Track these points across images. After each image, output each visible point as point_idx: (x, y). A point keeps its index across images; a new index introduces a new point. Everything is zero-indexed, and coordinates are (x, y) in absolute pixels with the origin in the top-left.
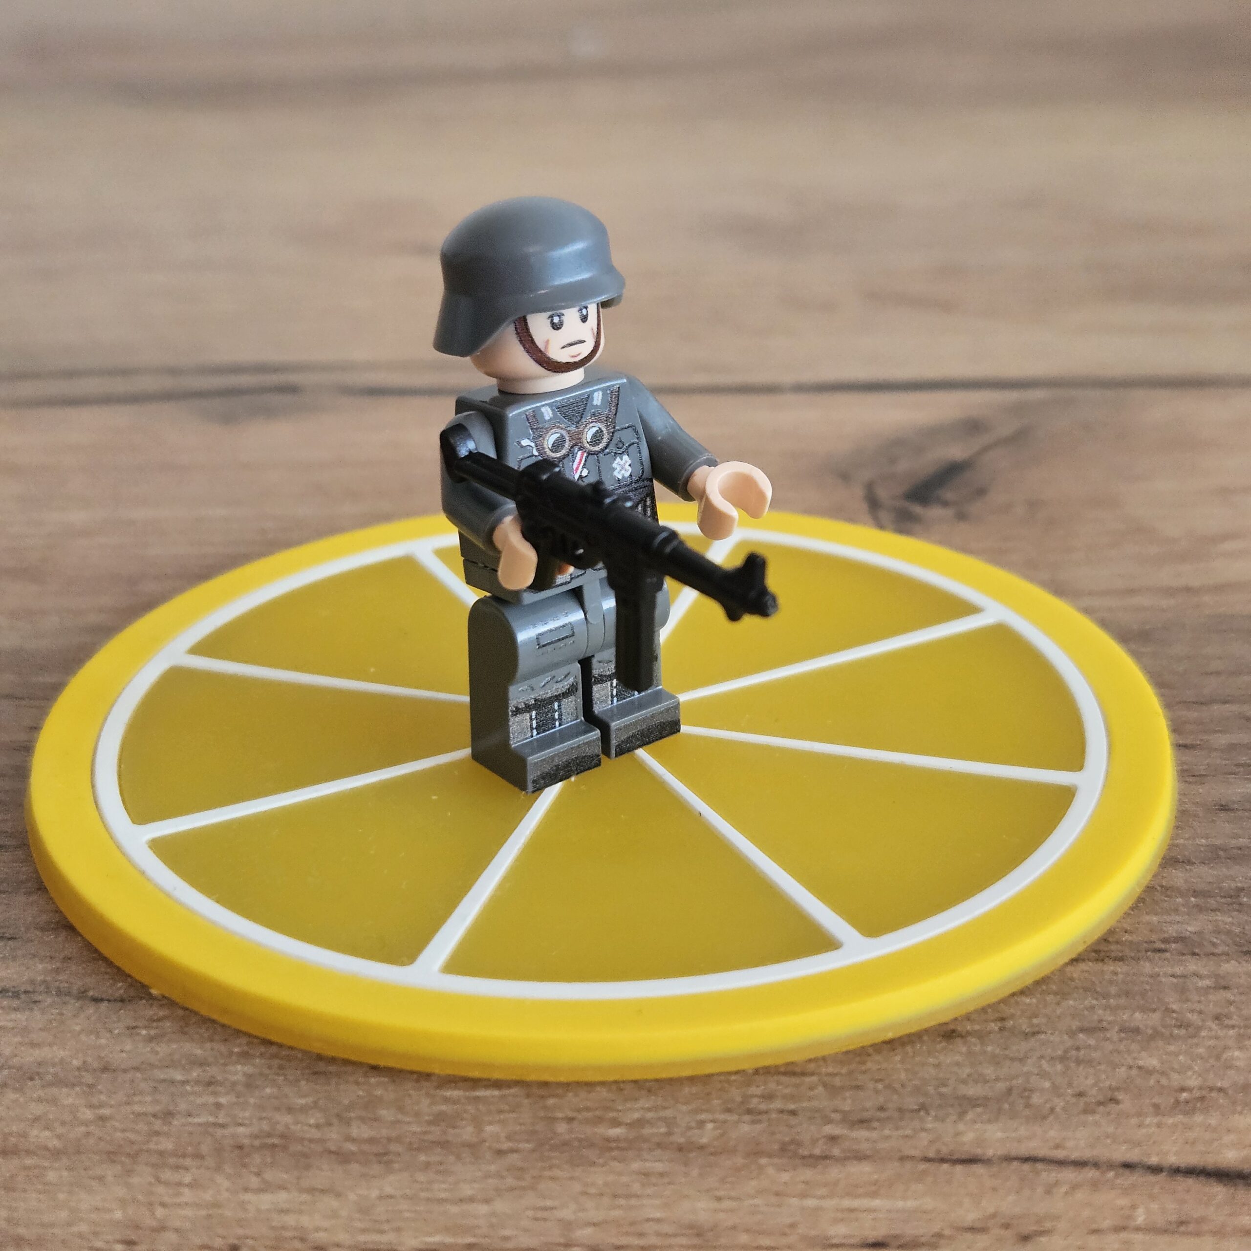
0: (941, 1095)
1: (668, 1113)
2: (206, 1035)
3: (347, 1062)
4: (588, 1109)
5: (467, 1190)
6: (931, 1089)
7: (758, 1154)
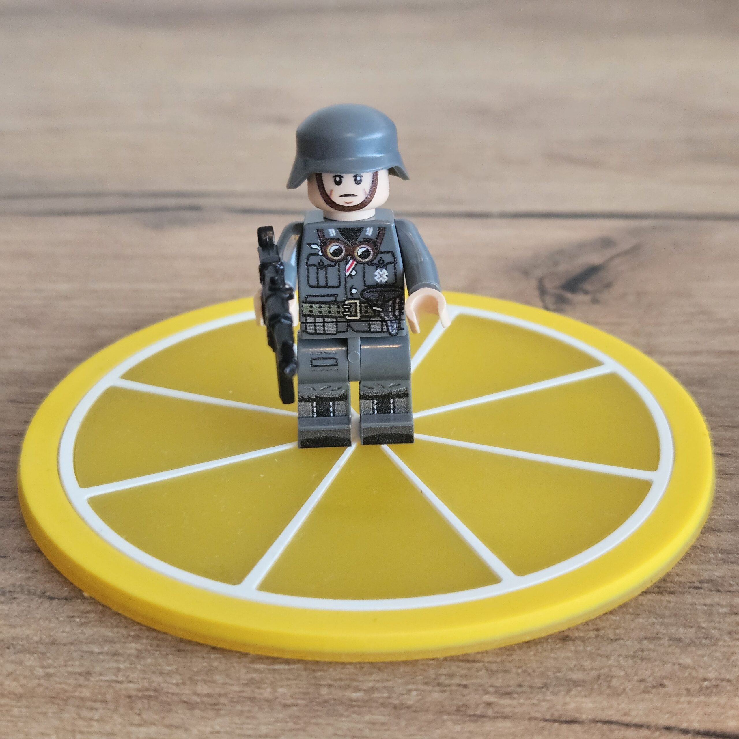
0: (557, 678)
1: (389, 684)
2: (114, 623)
3: (198, 644)
4: (341, 679)
5: (264, 730)
6: (550, 674)
7: (442, 712)
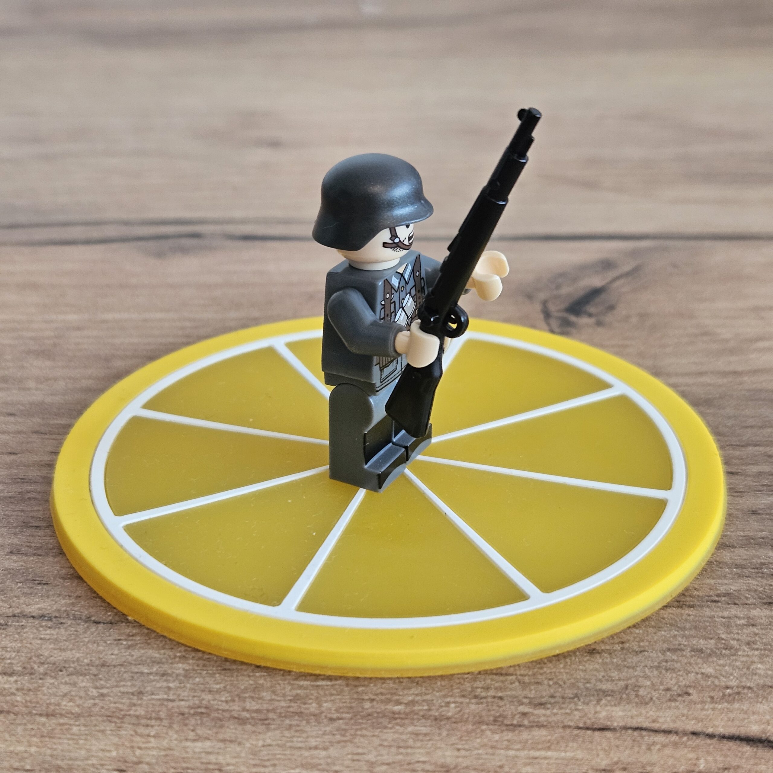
0: (587, 689)
1: (428, 697)
2: (161, 645)
3: (243, 663)
4: (382, 694)
5: (313, 742)
6: (581, 685)
7: (480, 723)
